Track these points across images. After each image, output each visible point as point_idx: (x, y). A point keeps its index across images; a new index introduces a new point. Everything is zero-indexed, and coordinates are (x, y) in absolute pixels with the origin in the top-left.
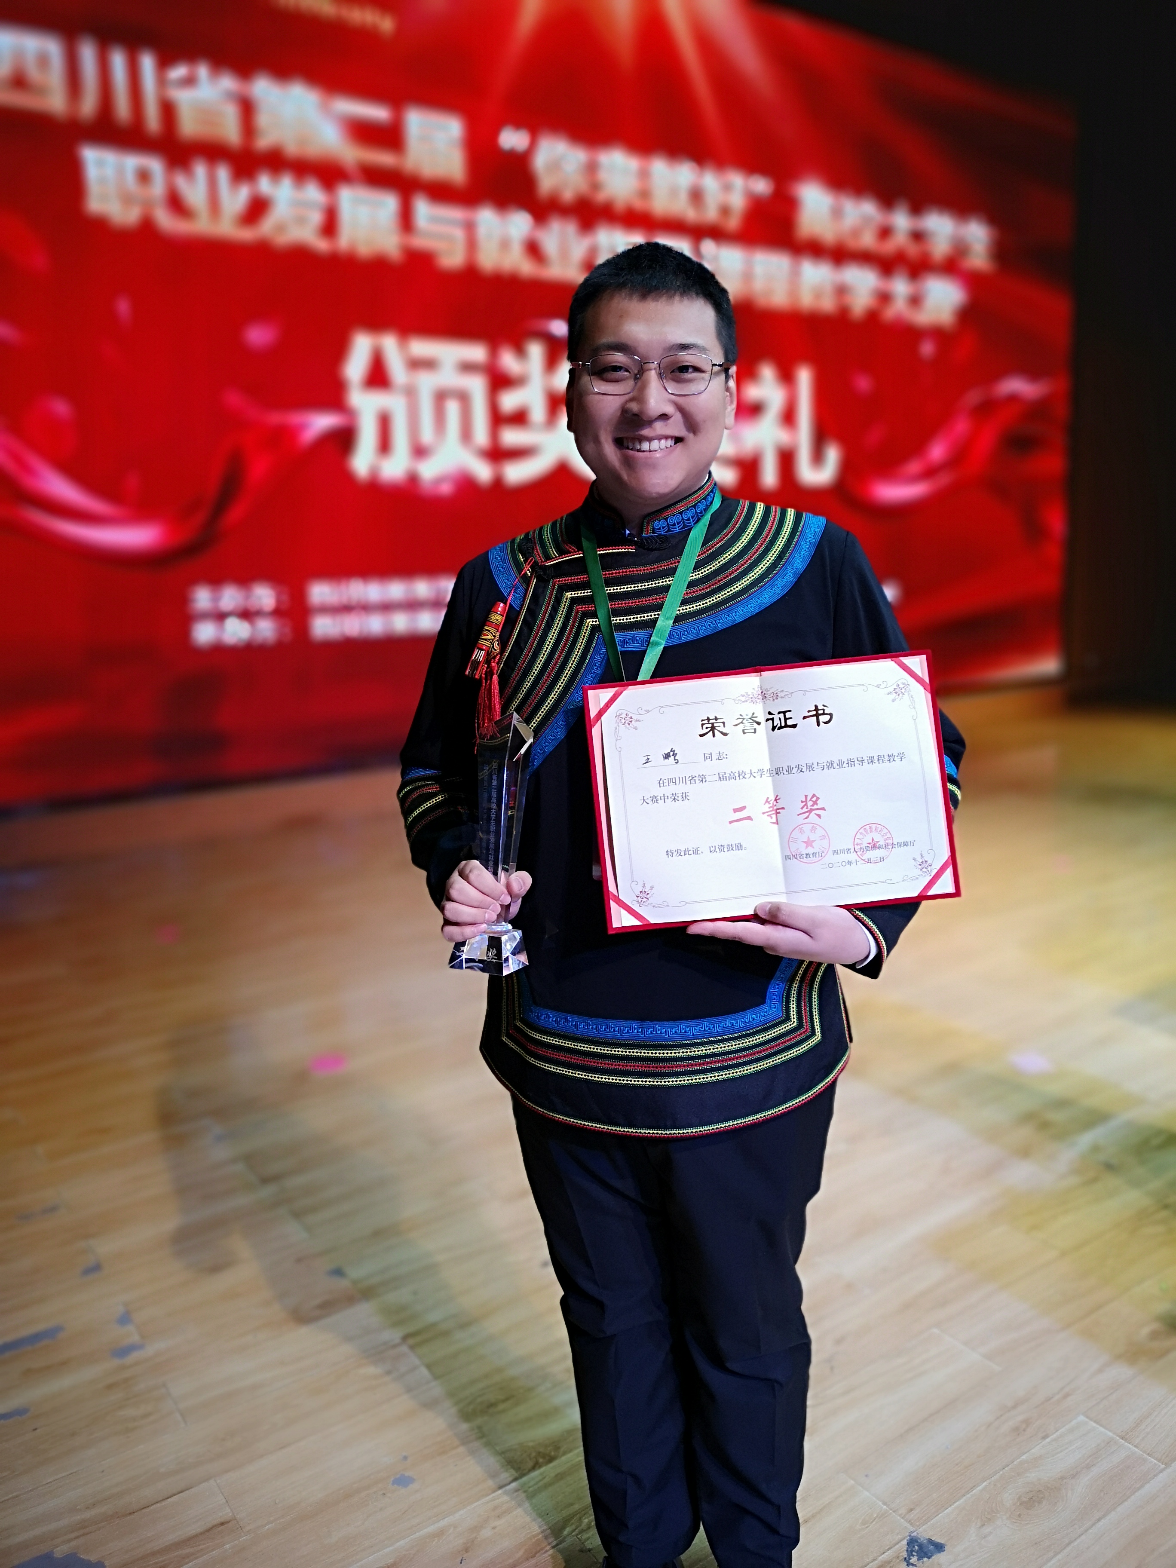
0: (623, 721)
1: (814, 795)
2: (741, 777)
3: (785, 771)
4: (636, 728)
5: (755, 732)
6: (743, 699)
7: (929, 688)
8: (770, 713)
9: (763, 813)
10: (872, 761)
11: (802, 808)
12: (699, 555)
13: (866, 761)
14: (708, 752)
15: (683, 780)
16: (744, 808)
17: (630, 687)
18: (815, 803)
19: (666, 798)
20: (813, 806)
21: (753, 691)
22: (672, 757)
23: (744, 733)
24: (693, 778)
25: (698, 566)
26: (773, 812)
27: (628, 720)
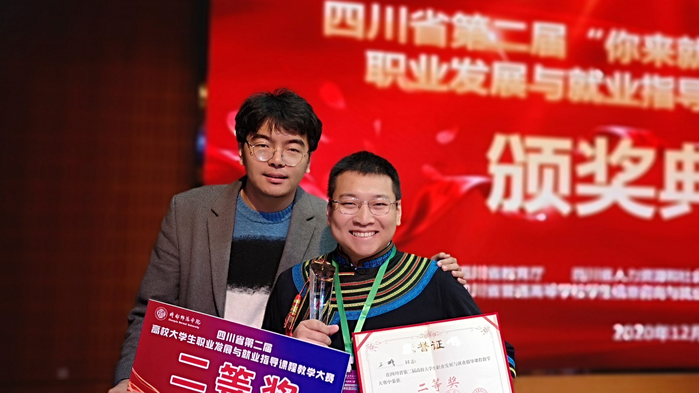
0: (369, 348)
1: (454, 377)
2: (422, 370)
3: (440, 367)
4: (375, 351)
5: (427, 351)
6: (421, 336)
7: (498, 328)
8: (433, 342)
9: (433, 386)
10: (477, 361)
11: (449, 383)
12: (383, 277)
13: (474, 361)
14: (407, 360)
15: (397, 373)
16: (424, 385)
17: (373, 333)
18: (454, 380)
19: (390, 381)
20: (453, 381)
21: (425, 333)
22: (392, 363)
23: (422, 351)
24: (401, 372)
25: (383, 282)
26: (437, 386)
27: (372, 347)
